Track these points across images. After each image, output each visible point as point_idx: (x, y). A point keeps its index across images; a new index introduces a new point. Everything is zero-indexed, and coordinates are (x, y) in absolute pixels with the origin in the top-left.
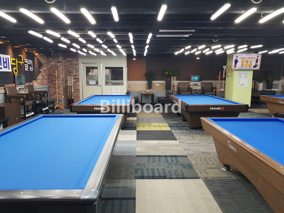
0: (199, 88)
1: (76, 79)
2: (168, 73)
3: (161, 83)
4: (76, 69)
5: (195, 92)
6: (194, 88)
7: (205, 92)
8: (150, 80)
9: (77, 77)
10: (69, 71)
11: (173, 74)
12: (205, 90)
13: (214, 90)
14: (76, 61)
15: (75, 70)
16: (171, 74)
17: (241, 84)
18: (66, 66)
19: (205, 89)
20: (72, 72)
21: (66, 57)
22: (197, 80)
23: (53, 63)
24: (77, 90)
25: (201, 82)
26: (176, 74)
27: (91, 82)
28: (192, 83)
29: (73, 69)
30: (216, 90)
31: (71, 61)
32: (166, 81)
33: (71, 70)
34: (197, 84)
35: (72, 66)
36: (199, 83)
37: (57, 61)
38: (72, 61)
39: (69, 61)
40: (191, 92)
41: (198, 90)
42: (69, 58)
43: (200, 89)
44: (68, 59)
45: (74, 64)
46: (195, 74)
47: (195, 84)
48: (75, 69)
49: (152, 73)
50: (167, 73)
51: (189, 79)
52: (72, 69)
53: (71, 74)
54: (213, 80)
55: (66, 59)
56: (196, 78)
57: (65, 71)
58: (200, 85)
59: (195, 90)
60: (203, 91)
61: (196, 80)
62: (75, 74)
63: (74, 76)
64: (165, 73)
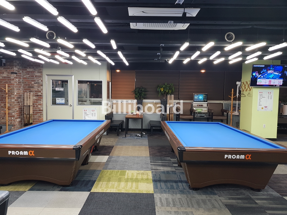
0: (205, 110)
1: (38, 96)
2: (164, 90)
3: (155, 102)
4: (39, 83)
5: (199, 115)
6: (198, 110)
7: (212, 116)
8: (140, 99)
9: (40, 94)
10: (29, 85)
11: (170, 91)
12: (212, 113)
13: (225, 113)
14: (38, 72)
15: (37, 85)
16: (167, 91)
17: (264, 107)
18: (26, 78)
19: (212, 111)
20: (33, 87)
21: (25, 67)
22: (203, 99)
23: (5, 75)
24: (39, 110)
25: (207, 103)
26: (174, 91)
27: (59, 100)
28: (195, 104)
29: (35, 83)
30: (227, 114)
31: (32, 72)
32: (161, 99)
33: (32, 85)
34: (202, 105)
35: (33, 78)
36: (205, 104)
37: (10, 72)
38: (34, 72)
39: (29, 72)
40: (194, 116)
41: (204, 113)
42: (30, 68)
43: (206, 112)
44: (28, 70)
45: (36, 76)
46: (199, 92)
47: (199, 105)
48: (36, 83)
49: (143, 90)
50: (162, 90)
51: (192, 98)
52: (33, 83)
53: (32, 89)
54: (223, 100)
55: (26, 70)
56: (201, 97)
57: (24, 85)
58: (206, 106)
59: (200, 113)
60: (211, 114)
61: (201, 99)
62: (36, 90)
63: (36, 91)
64: (159, 90)
